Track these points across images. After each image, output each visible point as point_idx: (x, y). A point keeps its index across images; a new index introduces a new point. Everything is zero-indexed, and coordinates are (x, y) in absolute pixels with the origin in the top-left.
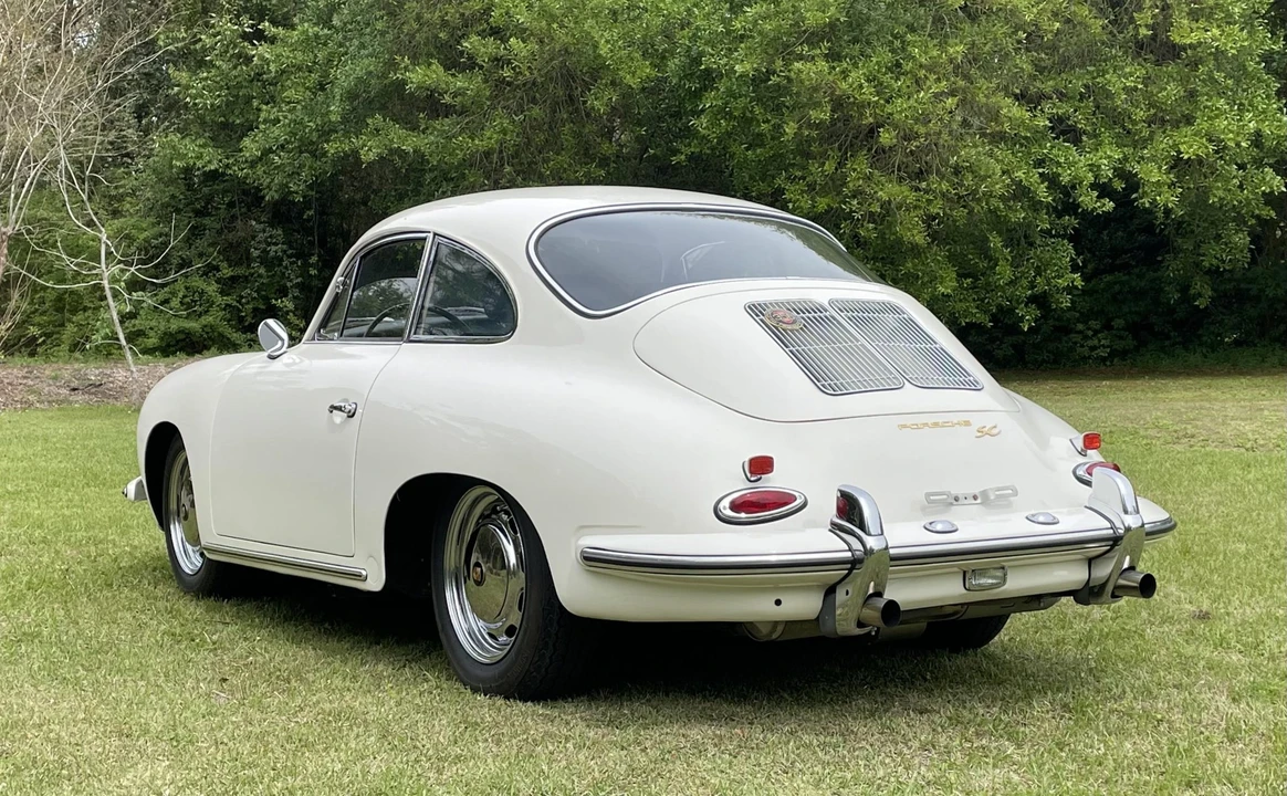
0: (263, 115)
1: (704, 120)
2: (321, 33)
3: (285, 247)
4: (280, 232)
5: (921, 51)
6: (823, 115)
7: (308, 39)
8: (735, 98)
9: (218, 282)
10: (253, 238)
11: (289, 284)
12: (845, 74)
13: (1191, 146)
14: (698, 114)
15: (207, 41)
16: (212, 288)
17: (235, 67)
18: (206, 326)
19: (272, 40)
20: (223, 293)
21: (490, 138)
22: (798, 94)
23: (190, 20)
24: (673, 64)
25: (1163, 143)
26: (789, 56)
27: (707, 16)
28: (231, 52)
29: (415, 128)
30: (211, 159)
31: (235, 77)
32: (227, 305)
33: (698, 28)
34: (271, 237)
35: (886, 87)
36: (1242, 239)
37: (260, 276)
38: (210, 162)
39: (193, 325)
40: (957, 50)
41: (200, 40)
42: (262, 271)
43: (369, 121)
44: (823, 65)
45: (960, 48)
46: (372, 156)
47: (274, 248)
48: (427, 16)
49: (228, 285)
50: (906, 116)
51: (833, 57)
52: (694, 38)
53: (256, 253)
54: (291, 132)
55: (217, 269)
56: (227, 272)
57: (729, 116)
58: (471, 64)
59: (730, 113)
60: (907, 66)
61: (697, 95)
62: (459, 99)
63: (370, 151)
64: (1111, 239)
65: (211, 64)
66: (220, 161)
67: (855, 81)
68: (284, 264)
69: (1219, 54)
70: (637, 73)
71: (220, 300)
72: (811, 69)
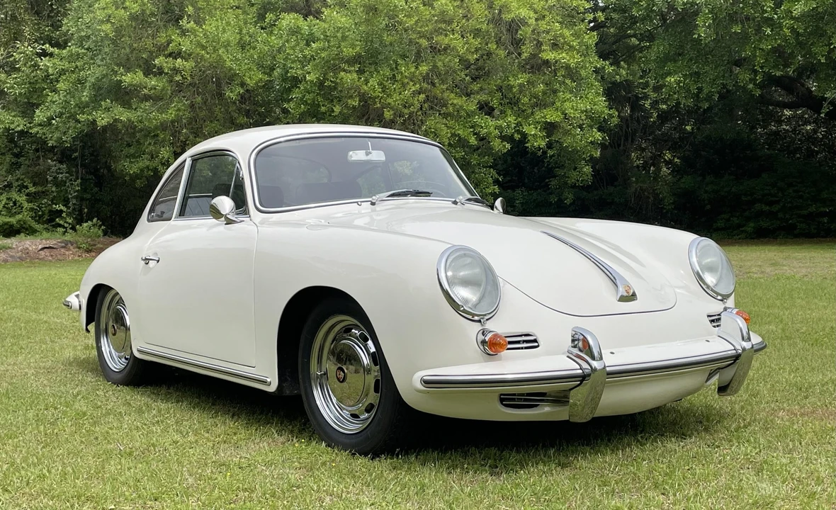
0: (49, 98)
1: (292, 105)
2: (80, 51)
3: (67, 175)
4: (65, 166)
5: (406, 69)
6: (355, 102)
7: (72, 55)
8: (309, 93)
9: (27, 195)
10: (49, 170)
11: (70, 196)
12: (367, 82)
13: (551, 116)
14: (289, 101)
15: (17, 56)
16: (22, 199)
17: (33, 72)
18: (20, 221)
19: (51, 55)
20: (29, 201)
21: (171, 114)
22: (341, 91)
23: (7, 44)
24: (276, 73)
25: (538, 115)
26: (336, 69)
27: (293, 48)
28: (29, 63)
29: (130, 107)
30: (19, 124)
31: (34, 77)
32: (31, 208)
33: (288, 54)
34: (59, 169)
35: (388, 89)
36: (587, 169)
37: (52, 192)
38: (18, 126)
39: (13, 220)
40: (424, 68)
41: (13, 55)
42: (54, 189)
43: (103, 103)
44: (355, 75)
45: (425, 68)
46: (104, 122)
47: (60, 176)
48: (135, 45)
49: (32, 197)
50: (398, 104)
51: (361, 72)
52: (286, 59)
53: (50, 179)
54: (63, 107)
55: (27, 187)
56: (32, 189)
57: (306, 103)
58: (160, 72)
59: (306, 102)
60: (399, 77)
61: (289, 90)
62: (152, 92)
63: (103, 119)
64: (539, 171)
65: (18, 70)
66: (25, 125)
67: (372, 85)
68: (67, 185)
69: (567, 67)
70: (254, 78)
71: (26, 205)
72: (349, 78)
